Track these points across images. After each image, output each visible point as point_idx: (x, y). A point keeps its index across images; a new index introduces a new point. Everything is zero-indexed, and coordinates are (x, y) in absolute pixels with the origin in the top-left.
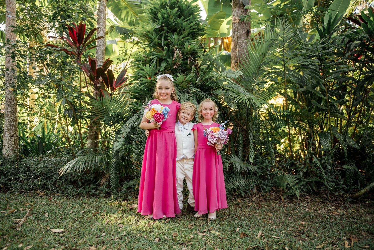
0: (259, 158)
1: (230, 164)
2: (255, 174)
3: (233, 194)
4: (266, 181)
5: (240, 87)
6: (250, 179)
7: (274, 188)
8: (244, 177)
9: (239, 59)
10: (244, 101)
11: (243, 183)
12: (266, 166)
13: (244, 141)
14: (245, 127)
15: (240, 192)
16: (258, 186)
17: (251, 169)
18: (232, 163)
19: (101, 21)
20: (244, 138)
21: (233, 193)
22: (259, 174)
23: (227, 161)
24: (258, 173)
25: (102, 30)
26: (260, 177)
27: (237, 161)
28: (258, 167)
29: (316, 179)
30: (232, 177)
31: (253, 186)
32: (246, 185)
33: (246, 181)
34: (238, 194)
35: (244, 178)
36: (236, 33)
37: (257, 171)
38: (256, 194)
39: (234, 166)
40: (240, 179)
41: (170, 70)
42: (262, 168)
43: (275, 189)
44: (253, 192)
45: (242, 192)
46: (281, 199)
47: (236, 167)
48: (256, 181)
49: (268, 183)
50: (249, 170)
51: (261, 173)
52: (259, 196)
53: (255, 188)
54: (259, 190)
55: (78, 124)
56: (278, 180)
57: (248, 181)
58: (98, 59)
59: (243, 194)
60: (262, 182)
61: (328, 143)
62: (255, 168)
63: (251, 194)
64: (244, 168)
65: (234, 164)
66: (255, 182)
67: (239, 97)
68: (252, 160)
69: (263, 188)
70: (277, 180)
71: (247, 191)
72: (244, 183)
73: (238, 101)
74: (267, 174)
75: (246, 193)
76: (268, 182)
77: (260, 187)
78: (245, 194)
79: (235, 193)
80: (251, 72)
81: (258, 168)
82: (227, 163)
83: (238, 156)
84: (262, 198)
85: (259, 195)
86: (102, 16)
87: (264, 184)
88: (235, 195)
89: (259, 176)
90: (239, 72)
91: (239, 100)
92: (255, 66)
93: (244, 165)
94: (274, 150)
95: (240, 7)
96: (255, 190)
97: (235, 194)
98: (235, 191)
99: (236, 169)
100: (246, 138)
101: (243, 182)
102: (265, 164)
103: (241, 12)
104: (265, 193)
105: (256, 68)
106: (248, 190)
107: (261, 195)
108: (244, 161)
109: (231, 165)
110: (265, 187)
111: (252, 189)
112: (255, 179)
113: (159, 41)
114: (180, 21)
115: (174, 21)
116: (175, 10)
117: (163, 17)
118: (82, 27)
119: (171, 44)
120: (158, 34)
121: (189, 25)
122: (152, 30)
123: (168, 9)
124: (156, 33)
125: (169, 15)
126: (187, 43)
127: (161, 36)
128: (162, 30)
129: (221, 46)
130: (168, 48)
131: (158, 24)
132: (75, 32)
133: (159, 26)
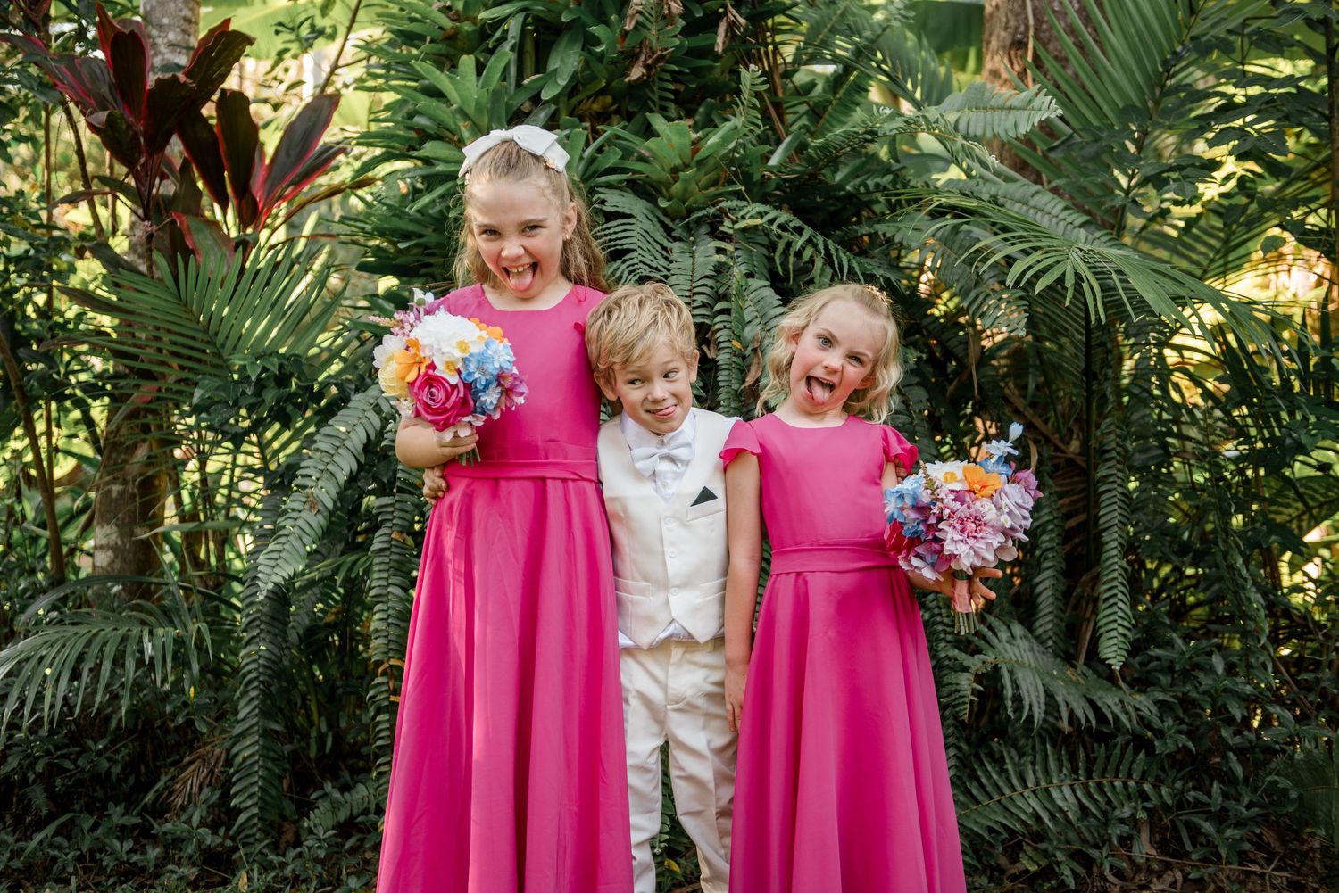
0: (1169, 644)
1: (979, 678)
2: (1140, 743)
3: (1002, 871)
4: (1216, 787)
5: (1045, 199)
6: (1109, 776)
7: (1269, 837)
8: (1073, 758)
9: (1038, 21)
10: (1070, 282)
11: (1065, 797)
12: (1212, 695)
13: (1067, 536)
14: (1075, 445)
15: (1045, 853)
16: (1166, 821)
17: (1117, 710)
18: (996, 669)
20: (1068, 516)
21: (1003, 861)
22: (1171, 747)
23: (963, 658)
24: (1160, 734)
26: (1178, 761)
27: (1028, 658)
28: (1161, 696)
30: (999, 761)
31: (1134, 821)
32: (1084, 810)
33: (1086, 786)
34: (1033, 868)
35: (1075, 770)
37: (1157, 723)
38: (1150, 871)
39: (1009, 692)
40: (1046, 771)
41: (603, 92)
42: (1187, 703)
43: (1275, 844)
44: (1131, 860)
45: (1060, 856)
47: (1018, 699)
48: (1147, 787)
49: (1231, 804)
50: (1101, 717)
51: (1183, 740)
52: (1174, 884)
53: (1145, 835)
54: (1169, 845)
55: (30, 431)
56: (1298, 784)
57: (1100, 786)
58: (160, 27)
59: (1067, 872)
60: (1192, 796)
62: (1144, 702)
63: (1118, 873)
64: (1072, 700)
65: (1007, 680)
66: (1144, 796)
67: (1036, 256)
68: (1113, 652)
69: (1195, 832)
70: (1284, 783)
71: (1094, 853)
72: (1071, 799)
73: (1031, 283)
74: (1223, 747)
75: (1087, 862)
76: (1226, 796)
77: (1175, 828)
78: (1081, 871)
79: (1014, 860)
80: (1112, 103)
81: (1160, 704)
82: (965, 669)
83: (1030, 629)
85: (1169, 878)
87: (1199, 807)
88: (1013, 878)
89: (1170, 756)
90: (1036, 103)
91: (1037, 276)
92: (1139, 61)
93: (1068, 682)
94: (1265, 596)
96: (1144, 848)
97: (1013, 871)
98: (1014, 852)
99: (1019, 708)
100: (1081, 518)
101: (1067, 790)
102: (1206, 682)
104: (1212, 869)
105: (1148, 79)
106: (1096, 847)
107: (1185, 879)
108: (1069, 659)
109: (990, 681)
110: (1207, 827)
111: (1126, 841)
112: (1144, 776)
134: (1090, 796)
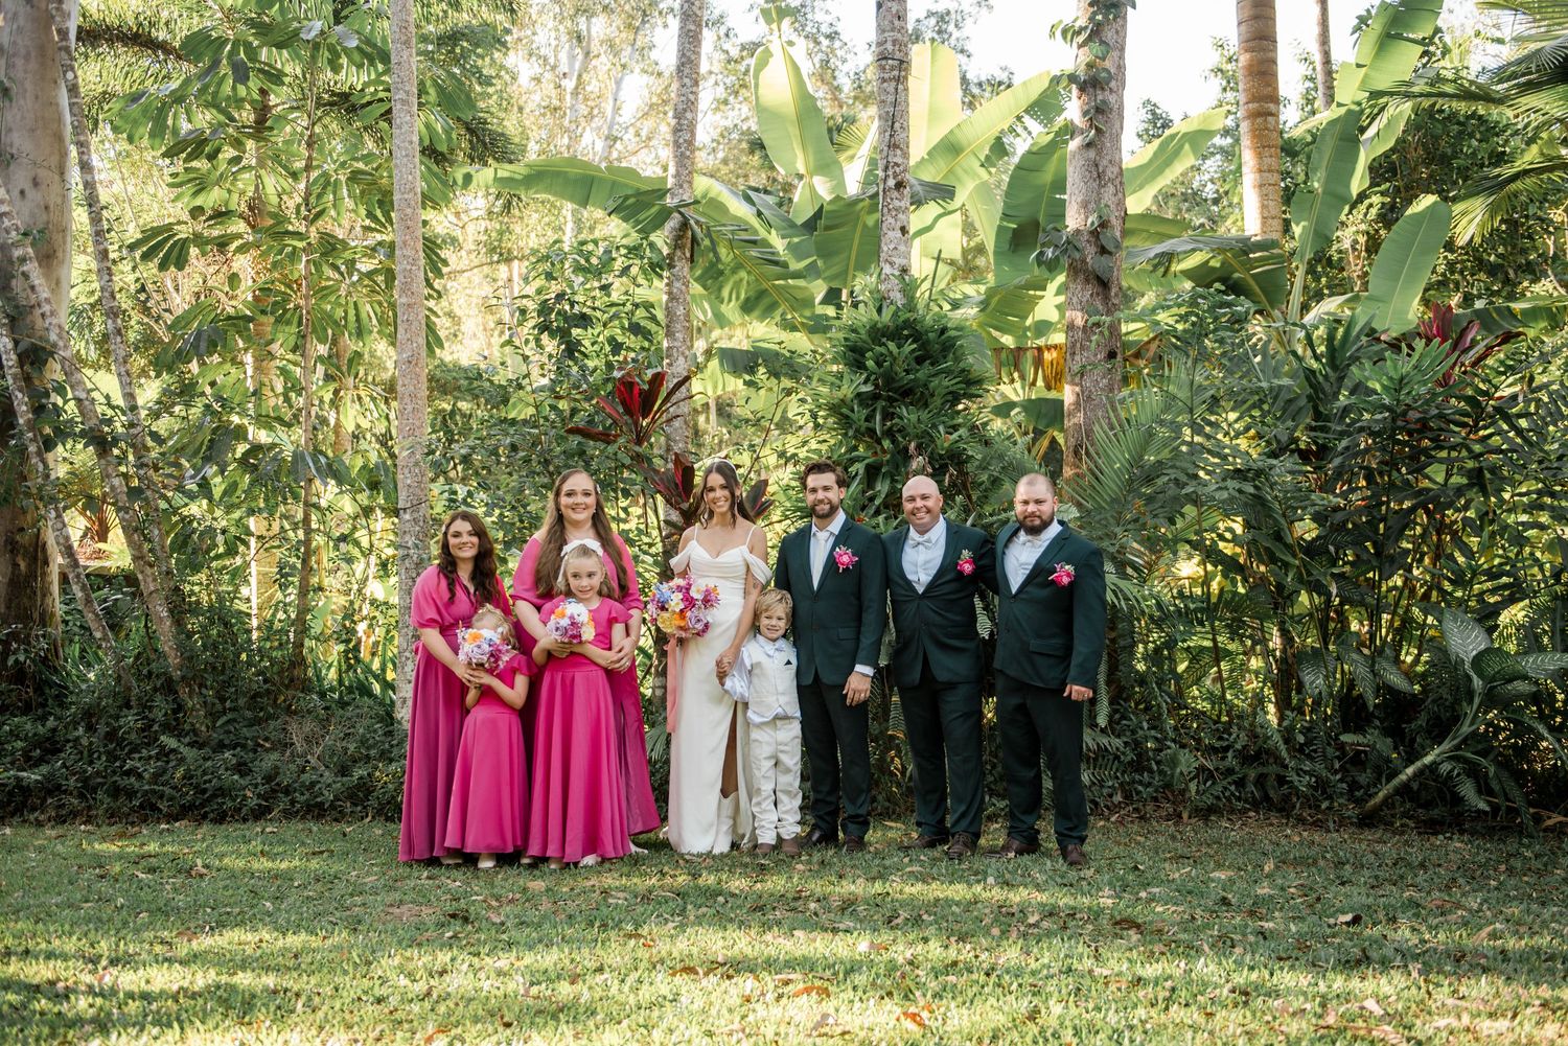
2: (1116, 757)
4: (1146, 774)
6: (1102, 770)
9: (1087, 436)
16: (1126, 787)
17: (1107, 744)
19: (678, 326)
22: (1128, 759)
24: (1124, 753)
26: (1131, 764)
28: (1126, 740)
29: (1273, 769)
31: (1112, 787)
33: (1093, 773)
36: (1078, 358)
37: (1123, 749)
38: (1120, 806)
44: (1112, 802)
46: (1180, 816)
48: (1118, 774)
49: (1152, 780)
50: (1100, 747)
52: (1129, 811)
53: (1118, 792)
54: (1128, 796)
57: (1099, 773)
60: (1137, 777)
61: (1318, 678)
63: (1108, 808)
66: (1118, 778)
68: (1102, 721)
69: (1137, 791)
71: (1097, 799)
74: (1149, 758)
75: (1096, 804)
76: (1150, 777)
77: (1130, 790)
81: (1125, 743)
84: (1134, 816)
85: (1127, 809)
86: (680, 311)
89: (1128, 762)
90: (1070, 510)
95: (1087, 281)
96: (1118, 798)
102: (1141, 732)
103: (1092, 295)
104: (1143, 804)
106: (1099, 797)
107: (1132, 808)
110: (1140, 788)
111: (1111, 796)
112: (1117, 770)
113: (870, 425)
114: (923, 373)
115: (907, 372)
116: (909, 347)
117: (879, 364)
118: (658, 379)
119: (899, 431)
120: (867, 406)
121: (946, 383)
122: (850, 396)
123: (892, 346)
124: (861, 404)
125: (895, 359)
126: (941, 428)
127: (874, 410)
128: (875, 397)
129: (1036, 373)
130: (893, 442)
131: (866, 382)
132: (636, 391)
133: (868, 388)
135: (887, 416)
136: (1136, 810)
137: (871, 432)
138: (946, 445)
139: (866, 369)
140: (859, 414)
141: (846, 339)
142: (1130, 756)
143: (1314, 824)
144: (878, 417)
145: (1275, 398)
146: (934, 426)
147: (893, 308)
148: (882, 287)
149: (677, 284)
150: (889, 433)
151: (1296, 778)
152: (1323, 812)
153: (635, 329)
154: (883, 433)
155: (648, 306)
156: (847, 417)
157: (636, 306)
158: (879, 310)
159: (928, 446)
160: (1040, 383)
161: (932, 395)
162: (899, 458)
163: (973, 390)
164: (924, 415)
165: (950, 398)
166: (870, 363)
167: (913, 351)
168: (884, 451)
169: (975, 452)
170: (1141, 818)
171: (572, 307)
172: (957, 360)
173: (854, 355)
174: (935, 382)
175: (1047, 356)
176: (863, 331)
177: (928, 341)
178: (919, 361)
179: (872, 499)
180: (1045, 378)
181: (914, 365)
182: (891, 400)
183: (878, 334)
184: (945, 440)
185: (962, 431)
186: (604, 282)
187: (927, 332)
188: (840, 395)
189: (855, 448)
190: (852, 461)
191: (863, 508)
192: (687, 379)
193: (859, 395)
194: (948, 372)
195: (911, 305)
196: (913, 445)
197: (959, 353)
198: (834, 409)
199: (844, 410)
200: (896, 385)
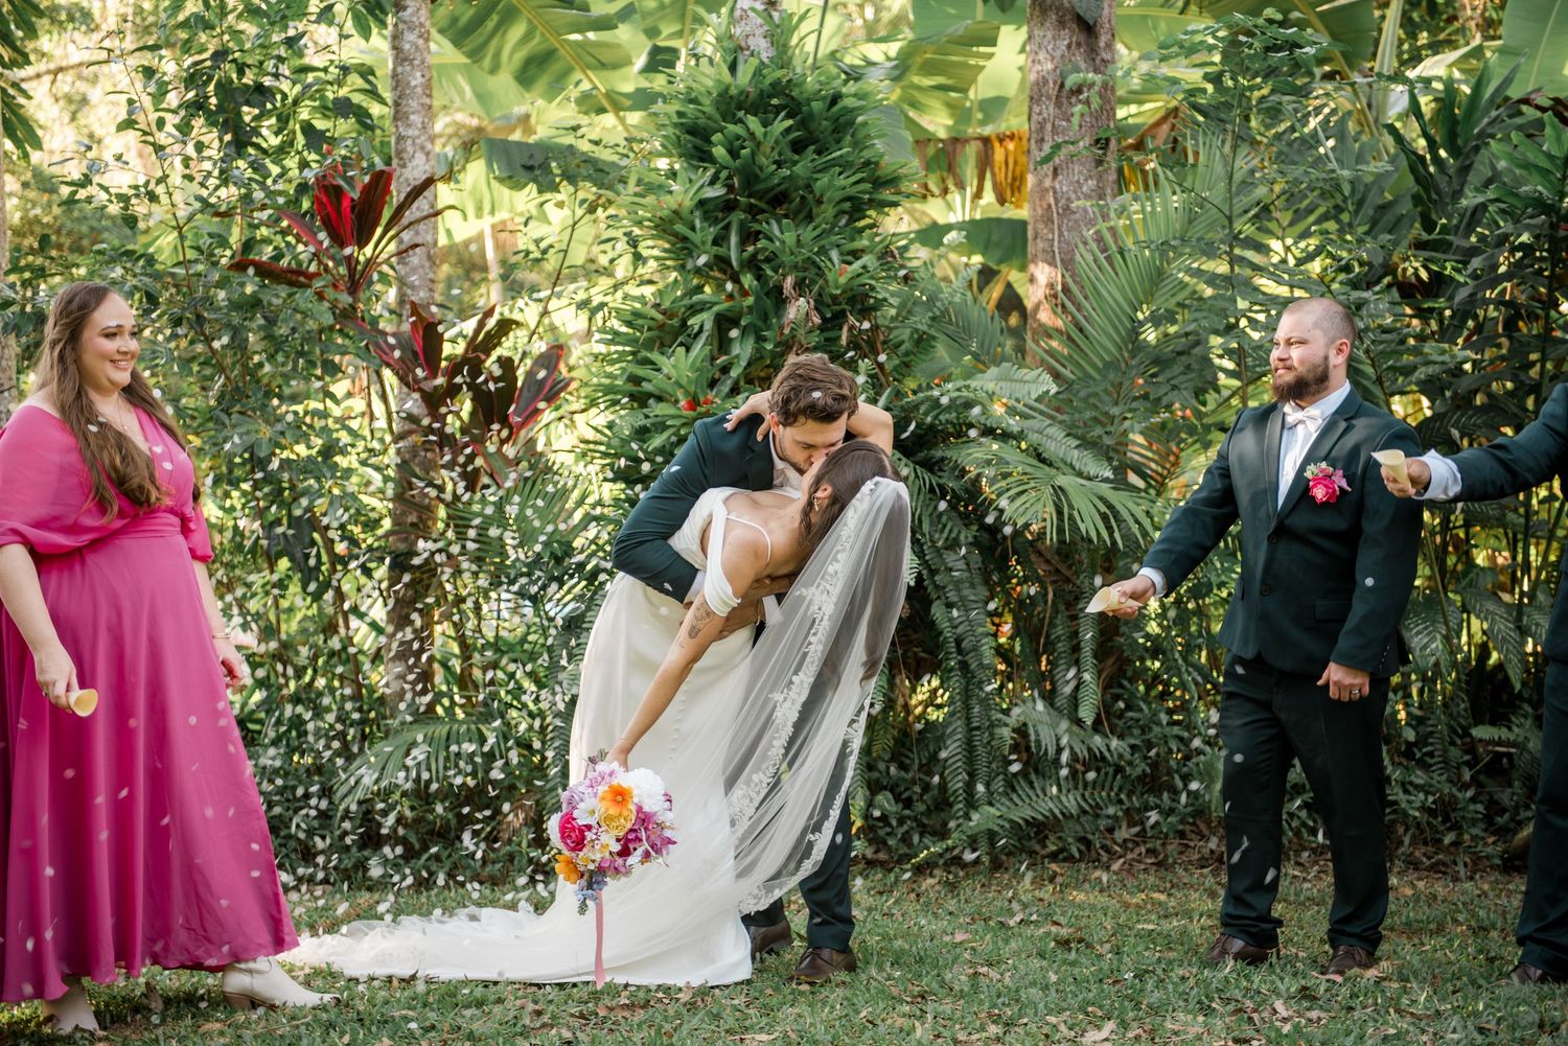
0: (1140, 709)
1: (1014, 730)
2: (1118, 770)
3: (1036, 853)
4: (1166, 795)
5: (1054, 430)
6: (1098, 789)
7: (1201, 826)
8: (1075, 778)
11: (1070, 801)
15: (1061, 839)
16: (1137, 818)
17: (1104, 750)
18: (1025, 725)
21: (1037, 848)
22: (1139, 771)
23: (1005, 719)
24: (1131, 764)
25: (422, 148)
26: (1142, 781)
27: (1045, 717)
28: (1133, 741)
30: (1029, 781)
31: (1115, 818)
32: (1082, 809)
33: (1083, 796)
34: (1054, 848)
35: (1077, 787)
37: (1128, 757)
38: (1125, 847)
39: (1033, 737)
40: (1057, 786)
42: (1149, 745)
43: (1205, 829)
44: (1114, 841)
45: (1070, 840)
47: (1038, 742)
48: (1123, 796)
49: (1176, 805)
50: (1093, 753)
51: (1144, 766)
52: (1139, 854)
53: (1123, 825)
54: (1138, 831)
57: (1092, 795)
59: (1074, 849)
60: (1152, 800)
61: (1433, 640)
62: (1122, 745)
63: (1105, 848)
64: (1073, 744)
65: (1031, 731)
66: (1120, 802)
71: (1090, 837)
72: (1073, 802)
74: (1170, 770)
75: (1088, 843)
76: (1171, 800)
78: (1083, 848)
79: (1044, 846)
81: (1133, 747)
82: (1006, 725)
83: (1051, 703)
84: (1149, 861)
85: (1137, 851)
86: (416, 80)
89: (1137, 777)
93: (1072, 733)
95: (1061, 24)
96: (1122, 834)
97: (1043, 852)
98: (1042, 840)
99: (1039, 747)
101: (1071, 797)
102: (1156, 729)
103: (1069, 47)
104: (1159, 843)
105: (1123, 339)
106: (1092, 833)
107: (1147, 850)
109: (1021, 731)
111: (1111, 830)
112: (1120, 790)
113: (721, 251)
114: (802, 167)
115: (779, 164)
116: (781, 124)
117: (734, 153)
118: (381, 181)
119: (768, 260)
120: (716, 221)
121: (842, 181)
122: (688, 203)
123: (753, 122)
124: (706, 217)
125: (759, 144)
126: (834, 254)
127: (727, 228)
128: (729, 206)
129: (981, 179)
130: (760, 276)
131: (712, 183)
132: (346, 204)
133: (717, 191)
134: (1085, 800)
135: (748, 237)
136: (1151, 852)
137: (722, 262)
138: (843, 280)
139: (711, 159)
140: (704, 233)
141: (680, 114)
142: (1141, 767)
143: (1433, 868)
144: (734, 239)
145: (1360, 204)
146: (823, 251)
147: (754, 62)
148: (737, 31)
149: (410, 37)
150: (753, 265)
151: (1402, 797)
152: (1446, 850)
153: (343, 108)
154: (742, 264)
155: (366, 72)
156: (685, 239)
157: (345, 70)
158: (733, 68)
159: (814, 282)
160: (989, 196)
161: (819, 202)
162: (768, 303)
163: (886, 194)
164: (808, 233)
165: (847, 205)
166: (719, 152)
167: (788, 130)
168: (745, 293)
169: (889, 291)
170: (1159, 864)
171: (241, 72)
172: (859, 145)
173: (694, 141)
174: (823, 180)
175: (999, 154)
176: (707, 101)
177: (811, 115)
178: (798, 147)
179: (725, 370)
180: (996, 187)
181: (789, 154)
182: (752, 210)
183: (731, 105)
184: (840, 274)
185: (867, 259)
186: (291, 33)
187: (808, 101)
188: (670, 202)
189: (699, 289)
190: (695, 309)
191: (713, 384)
192: (429, 182)
193: (702, 203)
194: (844, 165)
195: (783, 58)
196: (789, 282)
197: (860, 135)
198: (663, 227)
199: (679, 228)
200: (760, 187)
